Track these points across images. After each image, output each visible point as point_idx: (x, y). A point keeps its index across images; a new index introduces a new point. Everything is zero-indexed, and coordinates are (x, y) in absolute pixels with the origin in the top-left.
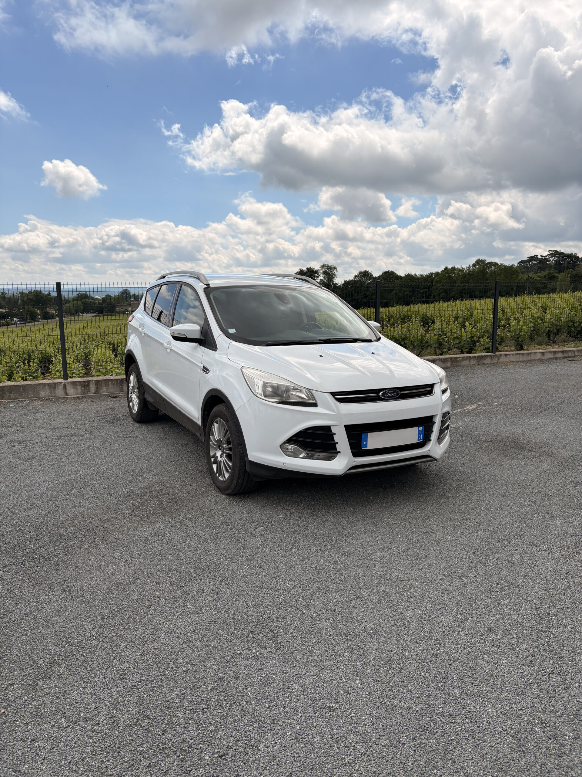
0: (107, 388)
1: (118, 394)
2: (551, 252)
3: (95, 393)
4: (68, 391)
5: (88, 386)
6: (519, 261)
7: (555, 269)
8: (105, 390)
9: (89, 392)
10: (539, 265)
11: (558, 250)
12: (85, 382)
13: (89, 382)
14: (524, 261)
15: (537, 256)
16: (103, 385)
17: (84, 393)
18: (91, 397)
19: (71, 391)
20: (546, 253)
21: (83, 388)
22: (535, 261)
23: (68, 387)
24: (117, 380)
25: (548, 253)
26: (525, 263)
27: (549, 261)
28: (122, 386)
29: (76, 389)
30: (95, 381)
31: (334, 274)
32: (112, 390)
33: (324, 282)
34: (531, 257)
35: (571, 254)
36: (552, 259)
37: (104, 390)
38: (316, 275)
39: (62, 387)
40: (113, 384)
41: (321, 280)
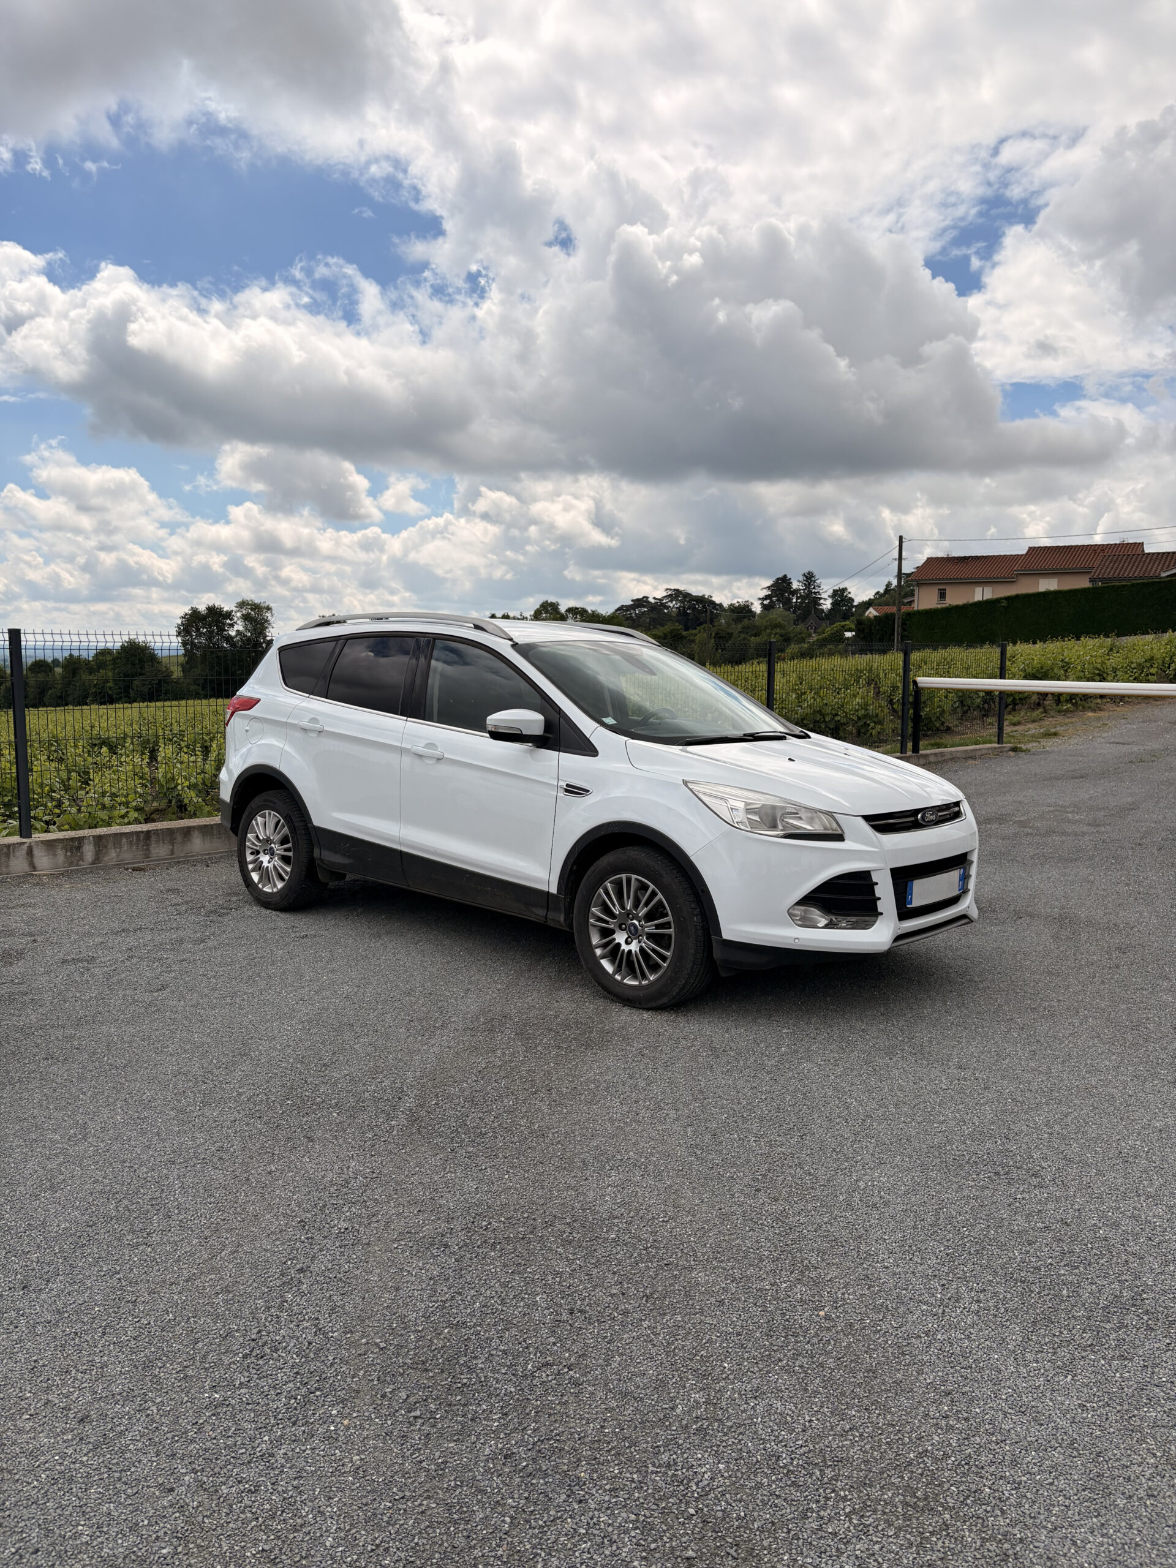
0: (118, 850)
1: (140, 862)
2: (670, 593)
3: (93, 863)
4: (37, 861)
5: (79, 848)
6: (616, 607)
7: (678, 621)
8: (114, 855)
9: (81, 862)
10: (652, 615)
11: (681, 588)
12: (73, 839)
13: (81, 840)
14: (626, 606)
15: (647, 598)
16: (110, 845)
17: (71, 864)
18: (84, 872)
19: (43, 860)
20: (660, 594)
21: (69, 854)
22: (644, 607)
23: (37, 853)
24: (138, 833)
25: (665, 594)
26: (628, 610)
27: (668, 607)
28: (148, 845)
29: (55, 855)
30: (93, 836)
31: (267, 621)
32: (129, 854)
33: (245, 636)
34: (638, 600)
35: (703, 597)
36: (671, 605)
37: (112, 855)
38: (228, 621)
39: (24, 852)
40: (131, 843)
41: (238, 631)
